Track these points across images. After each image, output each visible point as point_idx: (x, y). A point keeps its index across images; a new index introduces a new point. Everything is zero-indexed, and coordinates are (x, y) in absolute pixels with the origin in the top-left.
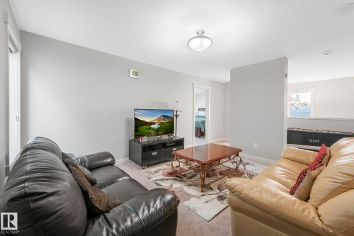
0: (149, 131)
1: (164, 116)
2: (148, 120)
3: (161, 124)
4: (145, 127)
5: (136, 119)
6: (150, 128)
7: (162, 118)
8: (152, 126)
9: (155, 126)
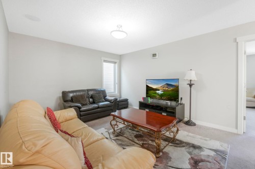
0: (155, 95)
1: (167, 84)
2: (154, 87)
3: (164, 91)
4: (152, 92)
5: (147, 86)
6: (156, 93)
7: (166, 86)
8: (157, 92)
9: (160, 92)
